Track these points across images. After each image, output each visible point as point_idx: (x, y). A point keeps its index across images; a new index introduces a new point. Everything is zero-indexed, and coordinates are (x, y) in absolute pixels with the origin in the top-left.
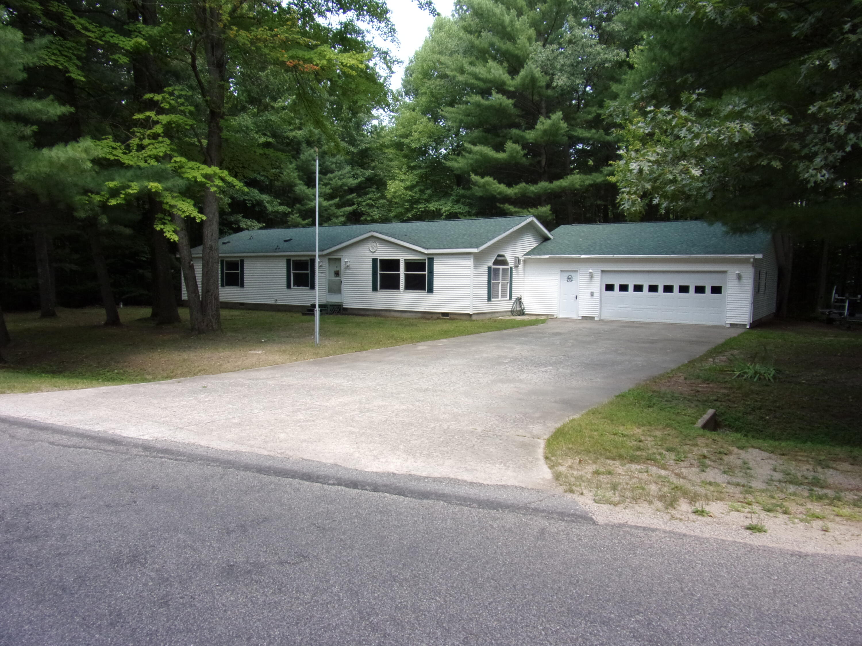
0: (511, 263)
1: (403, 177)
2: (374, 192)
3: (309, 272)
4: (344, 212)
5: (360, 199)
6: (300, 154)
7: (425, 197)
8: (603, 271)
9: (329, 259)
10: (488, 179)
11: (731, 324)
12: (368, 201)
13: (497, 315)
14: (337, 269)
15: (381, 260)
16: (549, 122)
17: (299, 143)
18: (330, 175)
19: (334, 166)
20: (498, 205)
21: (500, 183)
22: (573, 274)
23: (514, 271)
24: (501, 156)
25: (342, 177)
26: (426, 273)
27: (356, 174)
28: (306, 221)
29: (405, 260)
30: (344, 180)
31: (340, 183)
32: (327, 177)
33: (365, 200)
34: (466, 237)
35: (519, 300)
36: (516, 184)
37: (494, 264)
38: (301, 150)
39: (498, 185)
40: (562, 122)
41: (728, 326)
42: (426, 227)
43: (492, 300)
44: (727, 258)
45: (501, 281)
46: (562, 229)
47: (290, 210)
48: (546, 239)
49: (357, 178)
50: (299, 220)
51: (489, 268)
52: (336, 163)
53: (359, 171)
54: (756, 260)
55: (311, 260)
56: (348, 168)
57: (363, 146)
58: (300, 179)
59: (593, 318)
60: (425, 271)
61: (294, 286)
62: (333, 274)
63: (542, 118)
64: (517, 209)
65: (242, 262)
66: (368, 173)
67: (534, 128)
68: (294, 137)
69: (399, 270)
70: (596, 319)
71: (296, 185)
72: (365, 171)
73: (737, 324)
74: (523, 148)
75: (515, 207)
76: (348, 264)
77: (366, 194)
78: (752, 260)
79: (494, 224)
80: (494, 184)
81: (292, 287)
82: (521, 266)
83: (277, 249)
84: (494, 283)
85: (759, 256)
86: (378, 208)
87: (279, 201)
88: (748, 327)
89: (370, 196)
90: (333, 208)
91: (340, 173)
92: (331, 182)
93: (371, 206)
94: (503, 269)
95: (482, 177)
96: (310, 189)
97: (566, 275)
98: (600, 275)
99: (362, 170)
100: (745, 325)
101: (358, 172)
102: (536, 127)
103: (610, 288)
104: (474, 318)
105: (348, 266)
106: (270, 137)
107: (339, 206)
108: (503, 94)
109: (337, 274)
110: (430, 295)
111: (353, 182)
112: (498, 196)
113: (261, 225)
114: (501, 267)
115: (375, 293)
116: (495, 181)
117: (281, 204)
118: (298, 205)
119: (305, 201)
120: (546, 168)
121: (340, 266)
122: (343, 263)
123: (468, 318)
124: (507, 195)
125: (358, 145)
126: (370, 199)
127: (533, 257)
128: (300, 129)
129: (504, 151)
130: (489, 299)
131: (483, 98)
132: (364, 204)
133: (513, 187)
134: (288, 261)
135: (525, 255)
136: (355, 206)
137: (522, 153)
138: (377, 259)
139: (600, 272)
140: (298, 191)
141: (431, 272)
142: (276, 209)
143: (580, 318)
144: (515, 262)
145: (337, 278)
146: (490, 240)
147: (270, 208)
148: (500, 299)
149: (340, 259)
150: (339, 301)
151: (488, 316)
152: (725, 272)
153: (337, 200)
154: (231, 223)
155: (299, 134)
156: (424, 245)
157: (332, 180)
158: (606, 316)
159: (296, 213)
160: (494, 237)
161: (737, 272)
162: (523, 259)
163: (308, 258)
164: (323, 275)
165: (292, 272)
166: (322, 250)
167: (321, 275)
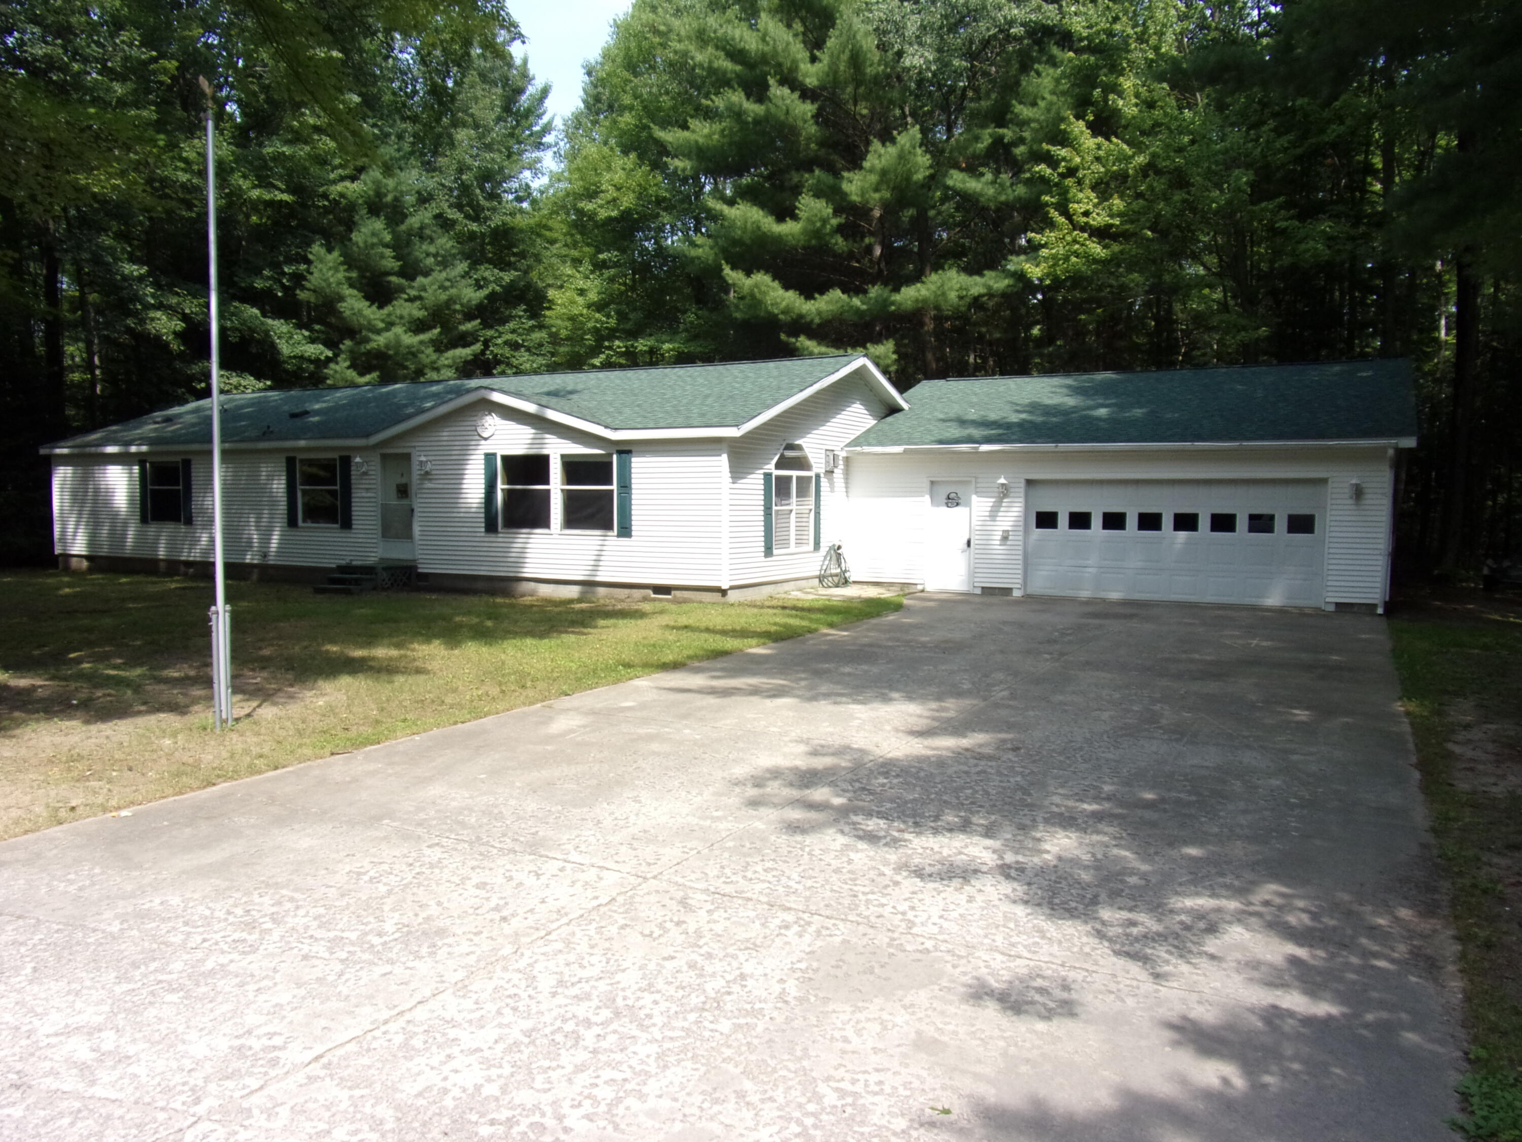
0: (818, 465)
1: (581, 284)
2: (520, 317)
3: (338, 487)
4: (453, 358)
5: (490, 333)
6: (351, 231)
7: (628, 326)
8: (1029, 483)
9: (384, 457)
10: (761, 279)
11: (1337, 604)
12: (509, 336)
13: (786, 587)
14: (404, 481)
15: (505, 459)
16: (892, 150)
17: (352, 208)
18: (420, 280)
19: (431, 260)
20: (783, 337)
21: (786, 287)
22: (960, 490)
23: (824, 482)
24: (789, 228)
25: (448, 284)
26: (614, 487)
27: (484, 279)
28: (367, 378)
29: (563, 456)
30: (453, 291)
31: (443, 297)
32: (415, 284)
33: (505, 334)
34: (709, 401)
35: (836, 553)
36: (822, 293)
37: (778, 466)
38: (354, 223)
39: (781, 292)
40: (919, 151)
41: (1332, 608)
42: (618, 382)
43: (775, 552)
44: (1329, 448)
45: (793, 507)
46: (926, 389)
47: (330, 354)
48: (893, 410)
49: (480, 287)
50: (351, 374)
51: (768, 476)
52: (435, 256)
53: (487, 272)
54: (1400, 452)
55: (341, 458)
56: (462, 266)
57: (496, 221)
58: (351, 286)
59: (1007, 591)
60: (611, 483)
61: (304, 521)
62: (393, 492)
63: (876, 145)
64: (823, 349)
65: (187, 464)
66: (508, 277)
67: (861, 168)
68: (342, 195)
69: (547, 482)
70: (1017, 594)
71: (341, 299)
72: (501, 274)
73: (1352, 605)
74: (837, 212)
75: (819, 344)
76: (429, 467)
77: (504, 321)
78: (1391, 452)
79: (775, 373)
80: (774, 289)
81: (300, 523)
82: (839, 473)
83: (267, 434)
84: (777, 511)
85: (1410, 443)
86: (528, 349)
87: (307, 333)
88: (1380, 611)
89: (511, 325)
90: (430, 350)
91: (444, 274)
92: (423, 294)
93: (515, 346)
94: (798, 478)
95: (748, 274)
96: (374, 308)
97: (943, 491)
98: (1022, 490)
99: (496, 271)
100: (1375, 606)
101: (487, 274)
102: (866, 164)
103: (1046, 520)
104: (733, 596)
105: (427, 473)
106: (282, 191)
107: (440, 347)
108: (793, 90)
109: (403, 491)
110: (624, 541)
111: (472, 295)
112: (781, 317)
113: (261, 385)
114: (794, 474)
115: (492, 538)
116: (776, 284)
117: (312, 341)
118: (348, 343)
119: (364, 333)
120: (883, 265)
121: (409, 472)
122: (415, 467)
123: (717, 596)
124: (801, 316)
125: (486, 219)
126: (513, 331)
127: (867, 449)
128: (353, 179)
129: (795, 217)
130: (768, 551)
131: (748, 97)
132: (499, 341)
133: (814, 299)
134: (291, 463)
135: (848, 445)
136: (478, 347)
137: (835, 222)
138: (494, 455)
139: (1022, 484)
140: (348, 313)
141: (626, 486)
142: (299, 350)
143: (979, 591)
144: (827, 462)
145: (405, 502)
146: (769, 407)
147: (285, 349)
148: (793, 548)
149: (407, 457)
150: (410, 557)
151: (766, 591)
152: (1323, 481)
153: (437, 331)
154: (193, 378)
155: (353, 189)
156: (609, 420)
157: (425, 290)
158: (1040, 585)
159: (345, 360)
160: (776, 402)
161: (1354, 481)
162: (843, 454)
163: (335, 455)
164: (369, 495)
165: (300, 488)
166: (367, 435)
167: (364, 495)
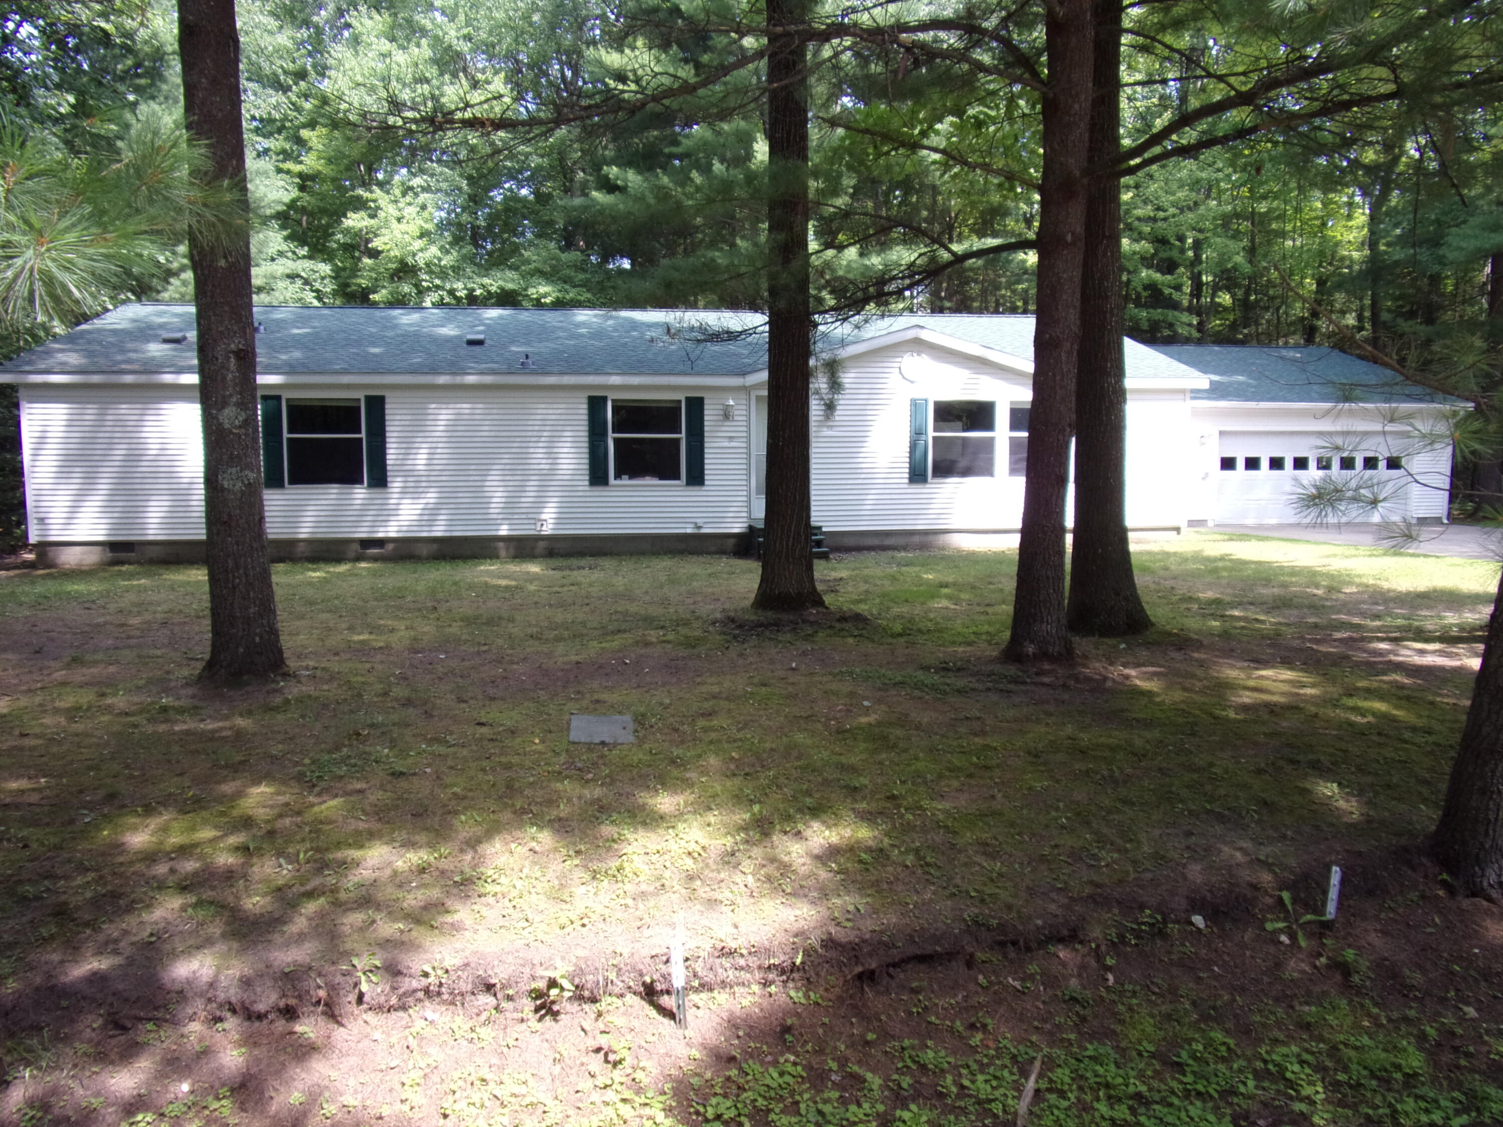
3: (681, 436)
9: (758, 399)
11: (1418, 519)
15: (939, 405)
29: (1012, 403)
41: (1415, 521)
61: (619, 477)
65: (377, 403)
69: (992, 429)
73: (1426, 518)
81: (611, 479)
88: (1445, 521)
98: (1217, 440)
100: (1440, 519)
103: (1228, 464)
115: (917, 489)
122: (812, 412)
134: (596, 405)
138: (924, 400)
139: (1217, 435)
163: (681, 396)
164: (733, 444)
165: (611, 437)
166: (744, 374)
167: (726, 444)
